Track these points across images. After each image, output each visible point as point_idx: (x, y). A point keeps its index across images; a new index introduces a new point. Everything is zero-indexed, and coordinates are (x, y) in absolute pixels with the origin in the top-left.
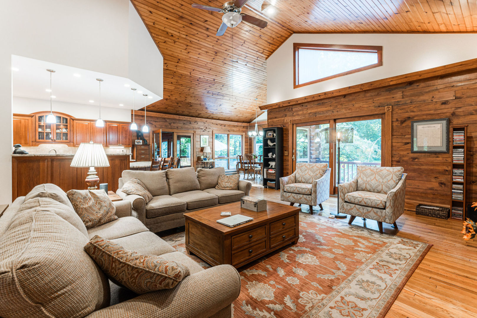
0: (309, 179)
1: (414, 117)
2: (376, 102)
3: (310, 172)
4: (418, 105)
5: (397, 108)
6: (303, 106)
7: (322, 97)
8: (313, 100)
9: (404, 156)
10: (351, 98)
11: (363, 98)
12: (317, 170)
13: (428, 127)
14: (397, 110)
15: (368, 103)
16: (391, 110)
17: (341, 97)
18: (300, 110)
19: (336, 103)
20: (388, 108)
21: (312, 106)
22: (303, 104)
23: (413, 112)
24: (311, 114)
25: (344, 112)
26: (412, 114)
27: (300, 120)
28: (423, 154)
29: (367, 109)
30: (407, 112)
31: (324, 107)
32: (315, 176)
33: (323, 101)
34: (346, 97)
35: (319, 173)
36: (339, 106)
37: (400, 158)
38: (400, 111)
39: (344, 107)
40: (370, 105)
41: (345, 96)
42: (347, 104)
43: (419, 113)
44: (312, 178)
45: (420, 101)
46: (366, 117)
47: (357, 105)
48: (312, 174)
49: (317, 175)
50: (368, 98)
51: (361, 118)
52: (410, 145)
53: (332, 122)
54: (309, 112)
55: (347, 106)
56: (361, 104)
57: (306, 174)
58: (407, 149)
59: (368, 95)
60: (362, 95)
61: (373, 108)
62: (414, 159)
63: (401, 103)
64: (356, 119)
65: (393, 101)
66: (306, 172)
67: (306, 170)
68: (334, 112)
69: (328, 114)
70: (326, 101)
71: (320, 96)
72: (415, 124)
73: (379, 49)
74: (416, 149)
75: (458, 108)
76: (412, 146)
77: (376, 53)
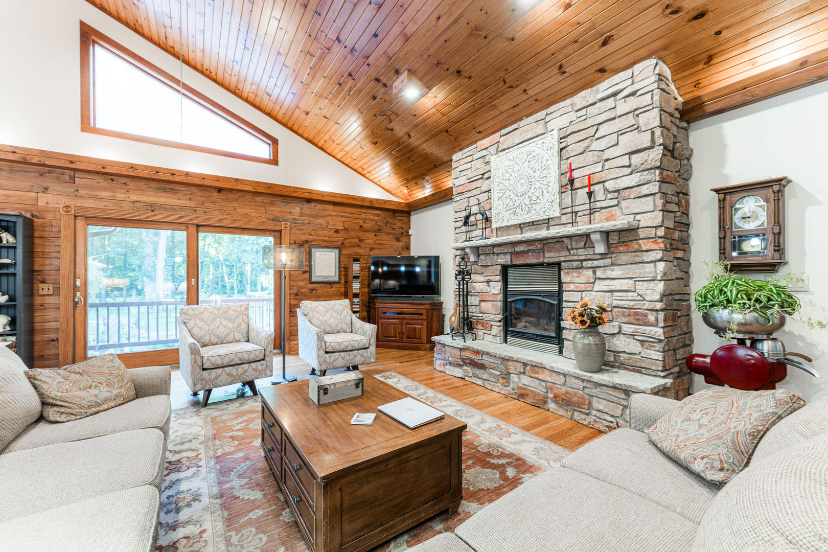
0: (227, 335)
1: (311, 242)
2: (269, 212)
3: (224, 322)
4: (315, 228)
5: (295, 227)
6: (113, 180)
7: (177, 179)
8: (155, 177)
9: (302, 287)
10: (231, 196)
11: (251, 202)
12: (237, 317)
13: (325, 255)
14: (295, 229)
15: (258, 211)
16: (289, 228)
17: (213, 190)
18: (105, 189)
19: (201, 196)
20: (286, 224)
21: (143, 187)
22: (115, 178)
23: (311, 235)
24: (138, 205)
25: (216, 216)
26: (310, 237)
27: (104, 211)
28: (320, 285)
29: (256, 220)
30: (305, 234)
31: (175, 199)
32: (237, 327)
33: (172, 186)
34: (222, 192)
35: (243, 320)
36: (207, 204)
37: (298, 290)
38: (298, 232)
39: (217, 207)
40: (261, 215)
41: (220, 190)
42: (223, 204)
43: (316, 238)
44: (234, 332)
45: (317, 225)
46: (253, 232)
47: (241, 211)
48: (230, 325)
49: (241, 324)
50: (258, 204)
51: (246, 232)
52: (307, 274)
53: (193, 229)
54: (134, 198)
55: (225, 208)
56: (248, 211)
57: (218, 327)
58: (305, 279)
59: (258, 199)
60: (248, 197)
61: (265, 220)
62: (312, 290)
63: (299, 222)
64: (238, 231)
65: (290, 217)
66: (217, 322)
67: (214, 320)
68: (197, 212)
69: (184, 213)
70: (180, 188)
71: (173, 174)
72: (313, 250)
73: (274, 142)
74: (314, 279)
75: (345, 239)
76: (310, 276)
77: (269, 144)
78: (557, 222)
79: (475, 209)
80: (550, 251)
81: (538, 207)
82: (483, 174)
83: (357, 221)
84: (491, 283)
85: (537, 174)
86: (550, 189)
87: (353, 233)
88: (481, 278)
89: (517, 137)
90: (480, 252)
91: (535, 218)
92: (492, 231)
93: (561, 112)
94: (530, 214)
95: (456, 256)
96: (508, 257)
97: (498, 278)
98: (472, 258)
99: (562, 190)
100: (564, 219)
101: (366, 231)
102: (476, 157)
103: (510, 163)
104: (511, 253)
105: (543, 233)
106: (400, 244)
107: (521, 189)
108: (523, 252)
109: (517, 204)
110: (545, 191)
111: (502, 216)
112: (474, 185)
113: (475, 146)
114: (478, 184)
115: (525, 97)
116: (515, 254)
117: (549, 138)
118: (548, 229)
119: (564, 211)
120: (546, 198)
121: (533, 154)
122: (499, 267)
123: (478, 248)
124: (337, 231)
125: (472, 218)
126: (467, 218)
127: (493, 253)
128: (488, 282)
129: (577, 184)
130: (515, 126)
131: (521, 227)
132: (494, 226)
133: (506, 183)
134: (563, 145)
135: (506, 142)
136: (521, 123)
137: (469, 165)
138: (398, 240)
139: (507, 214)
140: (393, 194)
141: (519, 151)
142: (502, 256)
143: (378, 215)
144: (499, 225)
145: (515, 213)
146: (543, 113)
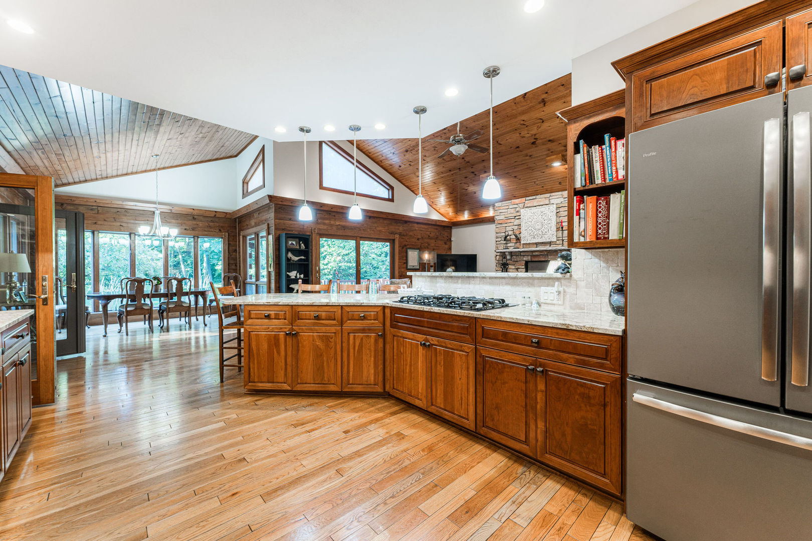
1: (407, 245)
2: (389, 229)
4: (409, 238)
5: (401, 237)
6: (330, 214)
9: (403, 272)
10: (374, 220)
11: (382, 224)
13: (413, 253)
15: (385, 229)
16: (397, 238)
18: (327, 219)
20: (396, 236)
21: (341, 217)
23: (407, 241)
24: (339, 227)
25: (368, 232)
26: (406, 243)
27: (327, 230)
29: (384, 233)
30: (404, 241)
36: (365, 225)
37: (402, 274)
38: (402, 240)
39: (369, 227)
40: (386, 231)
41: (370, 217)
42: (371, 225)
45: (410, 236)
46: (381, 240)
47: (378, 228)
50: (385, 225)
51: (379, 240)
52: (406, 264)
53: (358, 239)
54: (337, 223)
55: (372, 227)
56: (381, 228)
59: (385, 222)
60: (381, 221)
63: (402, 234)
64: (375, 240)
65: (399, 231)
68: (361, 230)
72: (408, 250)
73: (392, 188)
74: (409, 267)
75: (422, 244)
76: (407, 266)
77: (389, 190)
78: (555, 243)
79: (510, 233)
80: (551, 256)
81: (546, 236)
82: (515, 217)
83: (427, 233)
84: (519, 270)
85: (546, 221)
86: (552, 229)
87: (426, 240)
88: (513, 267)
89: (535, 203)
90: (513, 254)
91: (544, 241)
92: (520, 245)
93: (557, 197)
94: (542, 239)
95: (497, 256)
96: (529, 257)
97: (523, 267)
98: (508, 257)
99: (558, 230)
100: (558, 242)
101: (431, 239)
102: (511, 207)
103: (532, 214)
104: (531, 256)
105: (548, 248)
106: (447, 246)
107: (537, 227)
108: (537, 255)
109: (535, 233)
110: (550, 230)
111: (526, 238)
112: (509, 221)
113: (510, 201)
114: (512, 221)
115: (542, 188)
116: (532, 256)
117: (552, 207)
118: (550, 246)
119: (558, 239)
120: (550, 233)
121: (544, 213)
122: (524, 262)
123: (511, 252)
124: (418, 239)
125: (508, 237)
126: (506, 237)
127: (521, 255)
128: (517, 269)
129: (564, 229)
130: (534, 197)
131: (537, 244)
132: (522, 242)
133: (530, 223)
134: (558, 211)
135: (528, 203)
136: (538, 197)
137: (506, 210)
138: (445, 243)
139: (530, 238)
140: (444, 216)
141: (537, 210)
142: (526, 257)
143: (437, 229)
144: (525, 242)
145: (534, 238)
146: (549, 195)
